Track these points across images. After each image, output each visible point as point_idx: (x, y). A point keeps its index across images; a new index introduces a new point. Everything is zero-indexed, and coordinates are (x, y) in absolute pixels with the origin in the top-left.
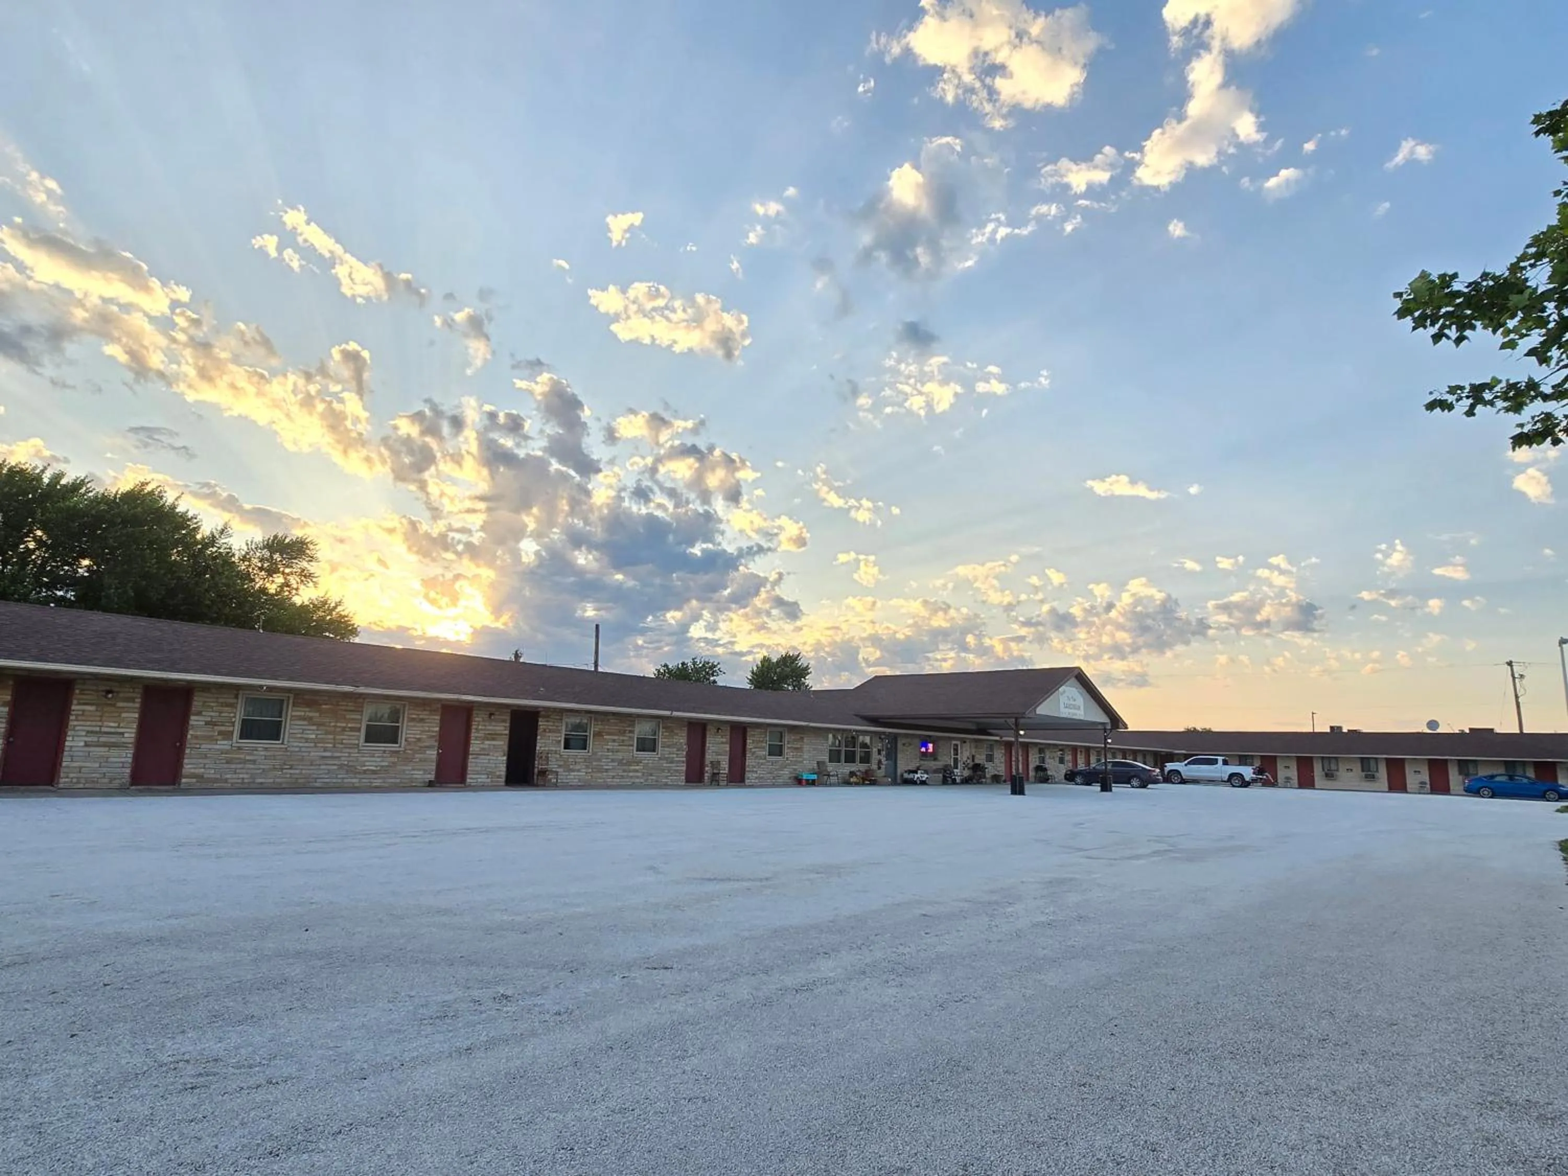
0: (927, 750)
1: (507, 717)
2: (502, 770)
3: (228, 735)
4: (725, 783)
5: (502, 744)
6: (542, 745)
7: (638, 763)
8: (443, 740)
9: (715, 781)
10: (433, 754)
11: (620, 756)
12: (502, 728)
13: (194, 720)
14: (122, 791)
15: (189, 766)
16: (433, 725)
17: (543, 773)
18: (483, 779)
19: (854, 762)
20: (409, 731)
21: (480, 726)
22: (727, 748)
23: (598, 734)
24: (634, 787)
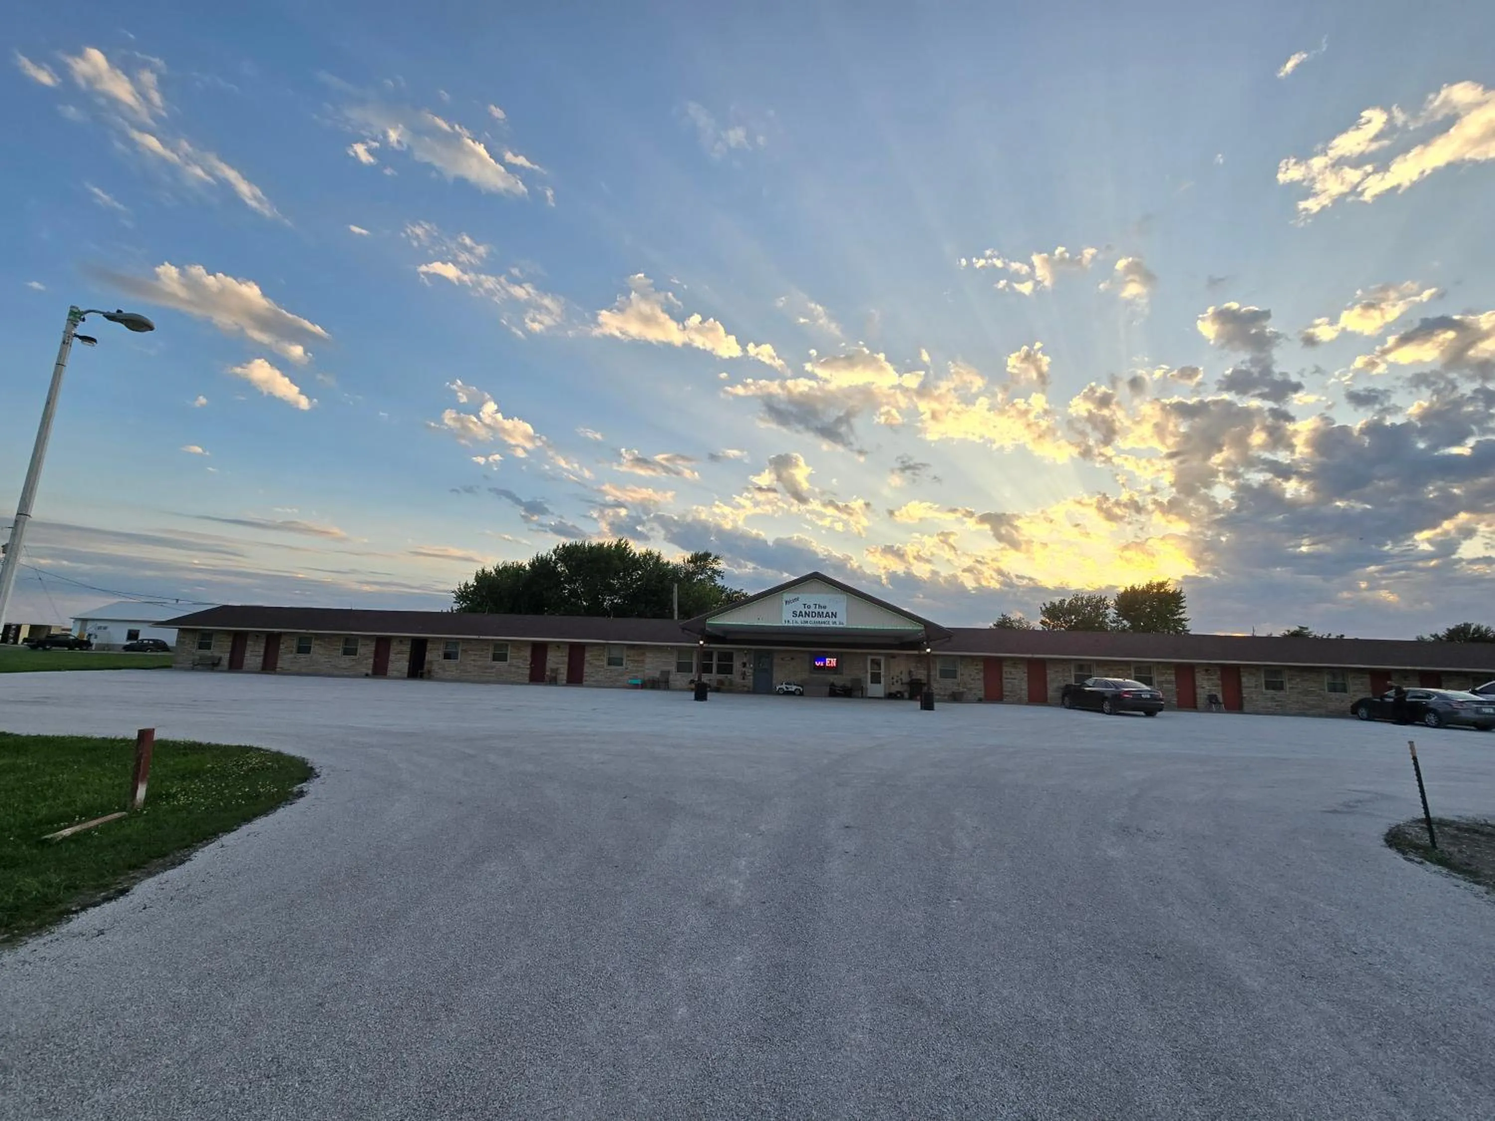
0: (825, 664)
1: (410, 643)
2: (406, 670)
3: (291, 652)
4: (564, 682)
5: (407, 656)
6: (429, 657)
7: (493, 667)
8: (377, 654)
9: (553, 681)
10: (371, 661)
11: (479, 663)
12: (407, 648)
13: (282, 646)
14: (259, 673)
15: (280, 664)
16: (372, 647)
17: (429, 672)
18: (395, 673)
19: (711, 672)
20: (361, 650)
21: (395, 647)
22: (566, 659)
23: (464, 651)
24: (487, 682)
